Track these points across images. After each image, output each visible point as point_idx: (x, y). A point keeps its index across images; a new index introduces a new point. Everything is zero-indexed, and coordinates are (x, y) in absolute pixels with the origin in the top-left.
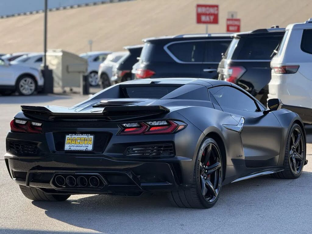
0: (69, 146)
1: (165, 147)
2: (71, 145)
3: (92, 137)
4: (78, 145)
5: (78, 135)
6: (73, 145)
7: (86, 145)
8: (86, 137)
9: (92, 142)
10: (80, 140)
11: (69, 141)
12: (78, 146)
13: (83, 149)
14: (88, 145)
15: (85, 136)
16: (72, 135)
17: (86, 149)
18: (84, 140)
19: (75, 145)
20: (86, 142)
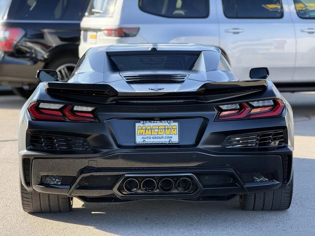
0: (143, 138)
1: (275, 135)
2: (146, 136)
3: (176, 124)
4: (157, 136)
5: (154, 122)
6: (148, 136)
7: (169, 136)
8: (167, 124)
9: (176, 131)
10: (158, 129)
11: (141, 131)
12: (155, 138)
13: (165, 140)
14: (171, 136)
15: (165, 124)
16: (145, 122)
17: (169, 141)
18: (165, 129)
19: (152, 136)
20: (168, 132)
